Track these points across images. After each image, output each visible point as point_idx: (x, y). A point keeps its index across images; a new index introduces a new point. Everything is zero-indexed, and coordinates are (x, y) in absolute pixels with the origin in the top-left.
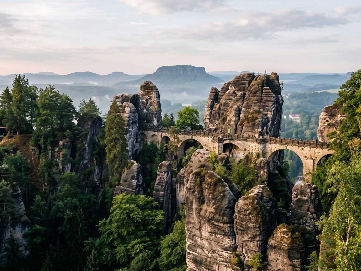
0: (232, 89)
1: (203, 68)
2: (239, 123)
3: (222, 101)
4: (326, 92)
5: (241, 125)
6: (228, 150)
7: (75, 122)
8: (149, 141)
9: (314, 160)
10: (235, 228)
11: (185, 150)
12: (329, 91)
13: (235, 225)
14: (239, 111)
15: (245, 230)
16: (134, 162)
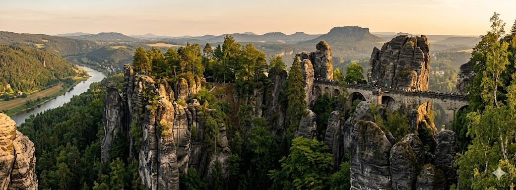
0: (390, 48)
1: (368, 29)
2: (395, 77)
3: (382, 59)
4: (464, 52)
5: (396, 79)
6: (386, 101)
7: (267, 74)
8: (323, 92)
9: (454, 111)
10: (390, 169)
11: (353, 101)
12: (466, 51)
13: (390, 167)
14: (395, 67)
15: (399, 171)
16: (310, 111)
